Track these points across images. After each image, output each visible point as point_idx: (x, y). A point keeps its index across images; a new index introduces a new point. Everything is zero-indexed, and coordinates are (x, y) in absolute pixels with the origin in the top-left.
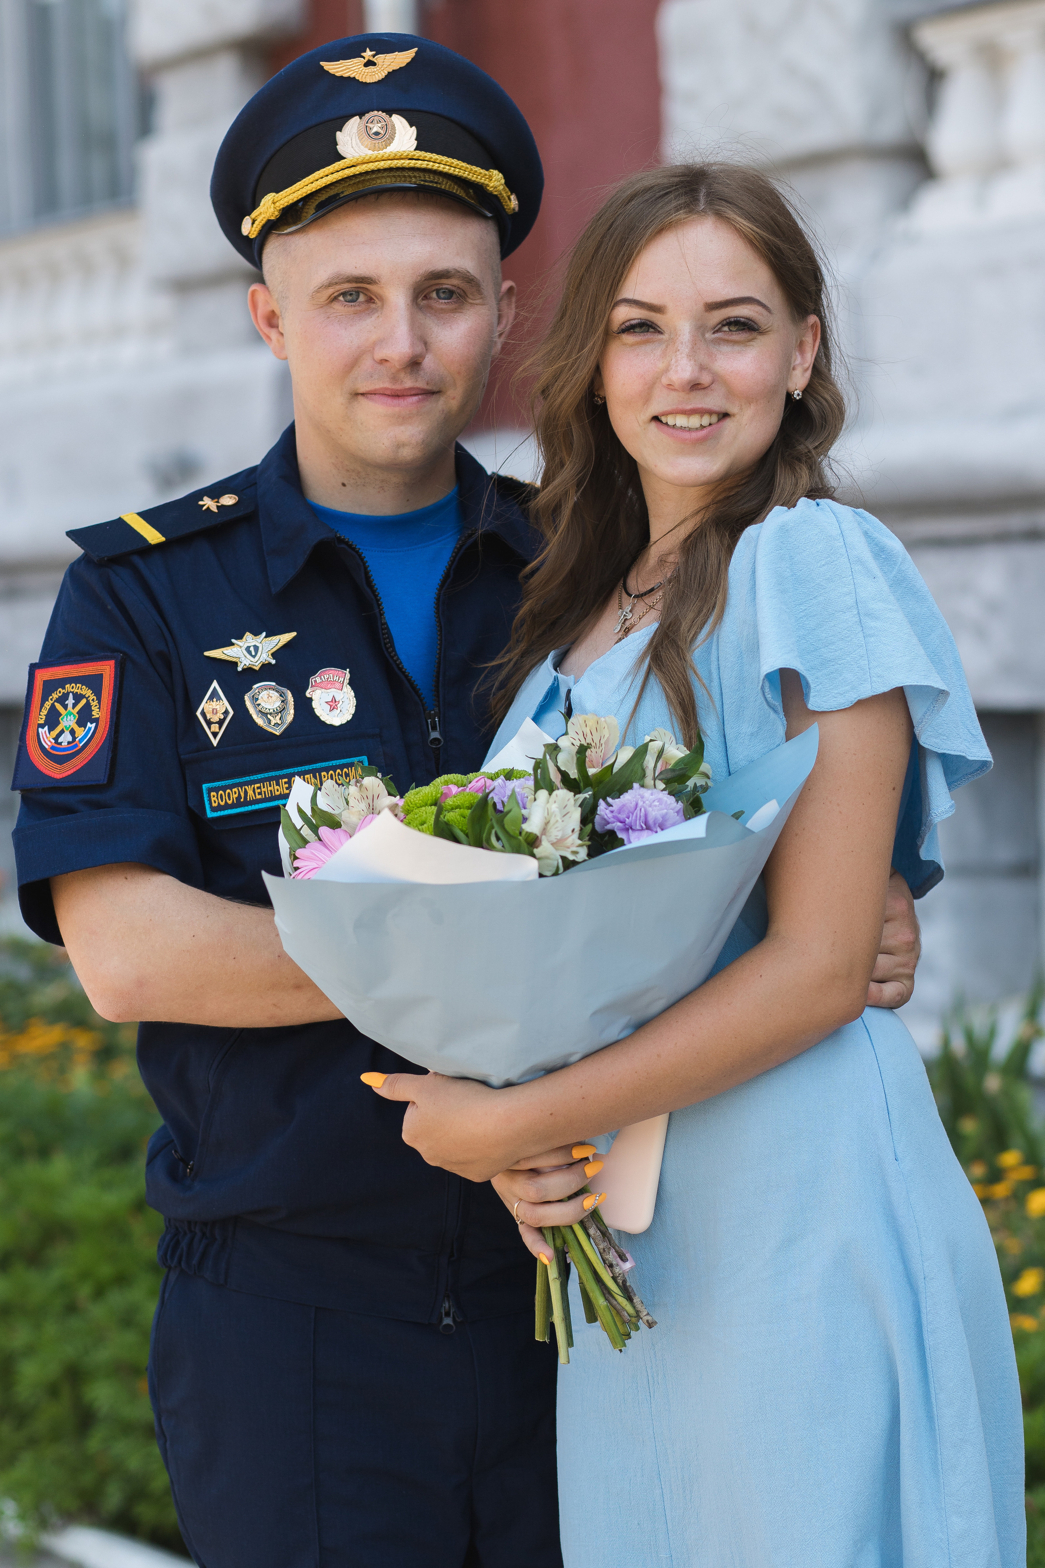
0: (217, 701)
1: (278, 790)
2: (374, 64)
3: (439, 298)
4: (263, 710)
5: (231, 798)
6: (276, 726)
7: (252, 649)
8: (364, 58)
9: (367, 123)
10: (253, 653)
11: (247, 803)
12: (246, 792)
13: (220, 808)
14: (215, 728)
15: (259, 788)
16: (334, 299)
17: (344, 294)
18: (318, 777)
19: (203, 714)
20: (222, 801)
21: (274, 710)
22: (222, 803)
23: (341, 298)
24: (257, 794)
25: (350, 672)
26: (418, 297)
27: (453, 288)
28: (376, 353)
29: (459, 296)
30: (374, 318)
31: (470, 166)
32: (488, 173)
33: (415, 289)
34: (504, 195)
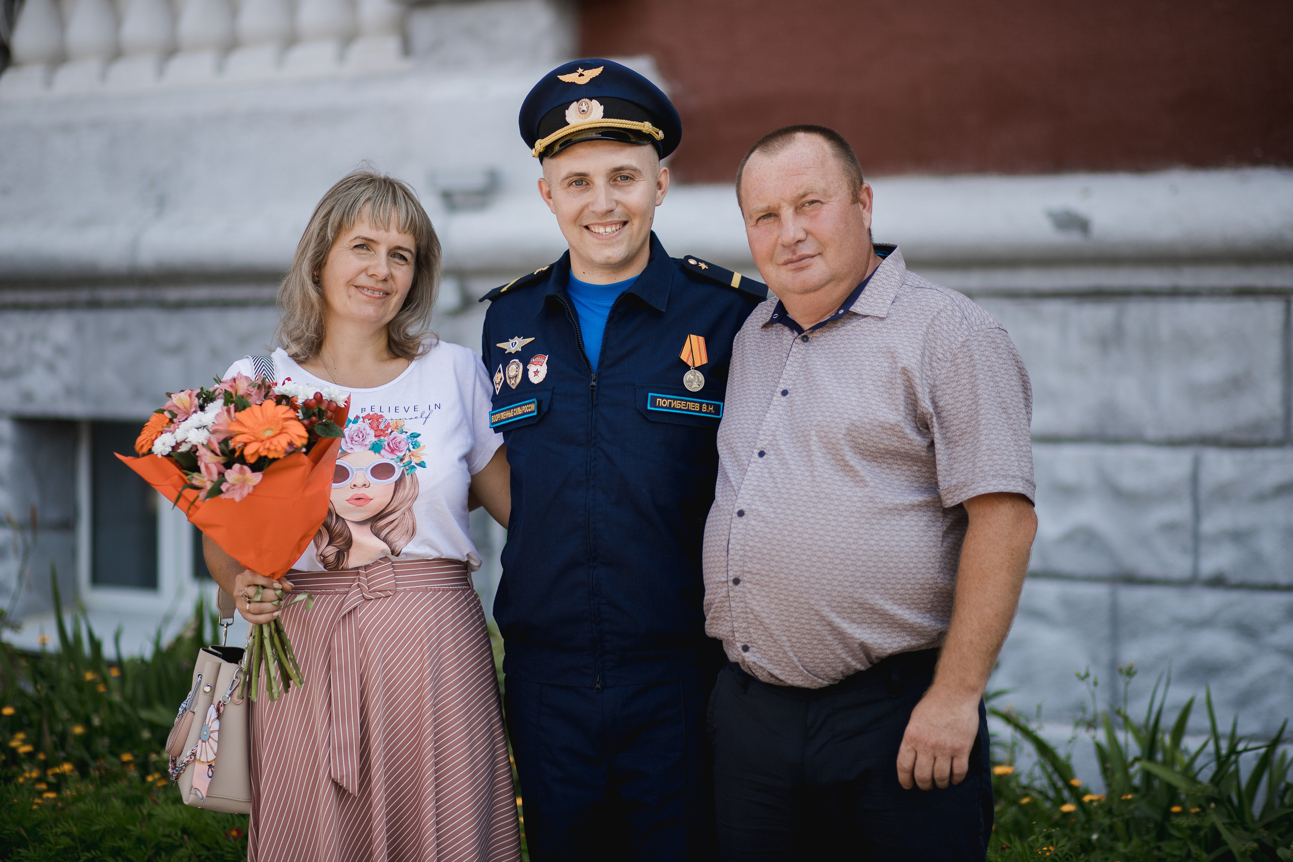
2: (583, 75)
3: (621, 180)
8: (578, 73)
9: (579, 105)
16: (570, 185)
17: (575, 182)
23: (574, 183)
26: (609, 181)
27: (627, 175)
28: (591, 208)
29: (631, 179)
30: (590, 191)
31: (632, 122)
32: (643, 124)
33: (607, 176)
34: (654, 132)
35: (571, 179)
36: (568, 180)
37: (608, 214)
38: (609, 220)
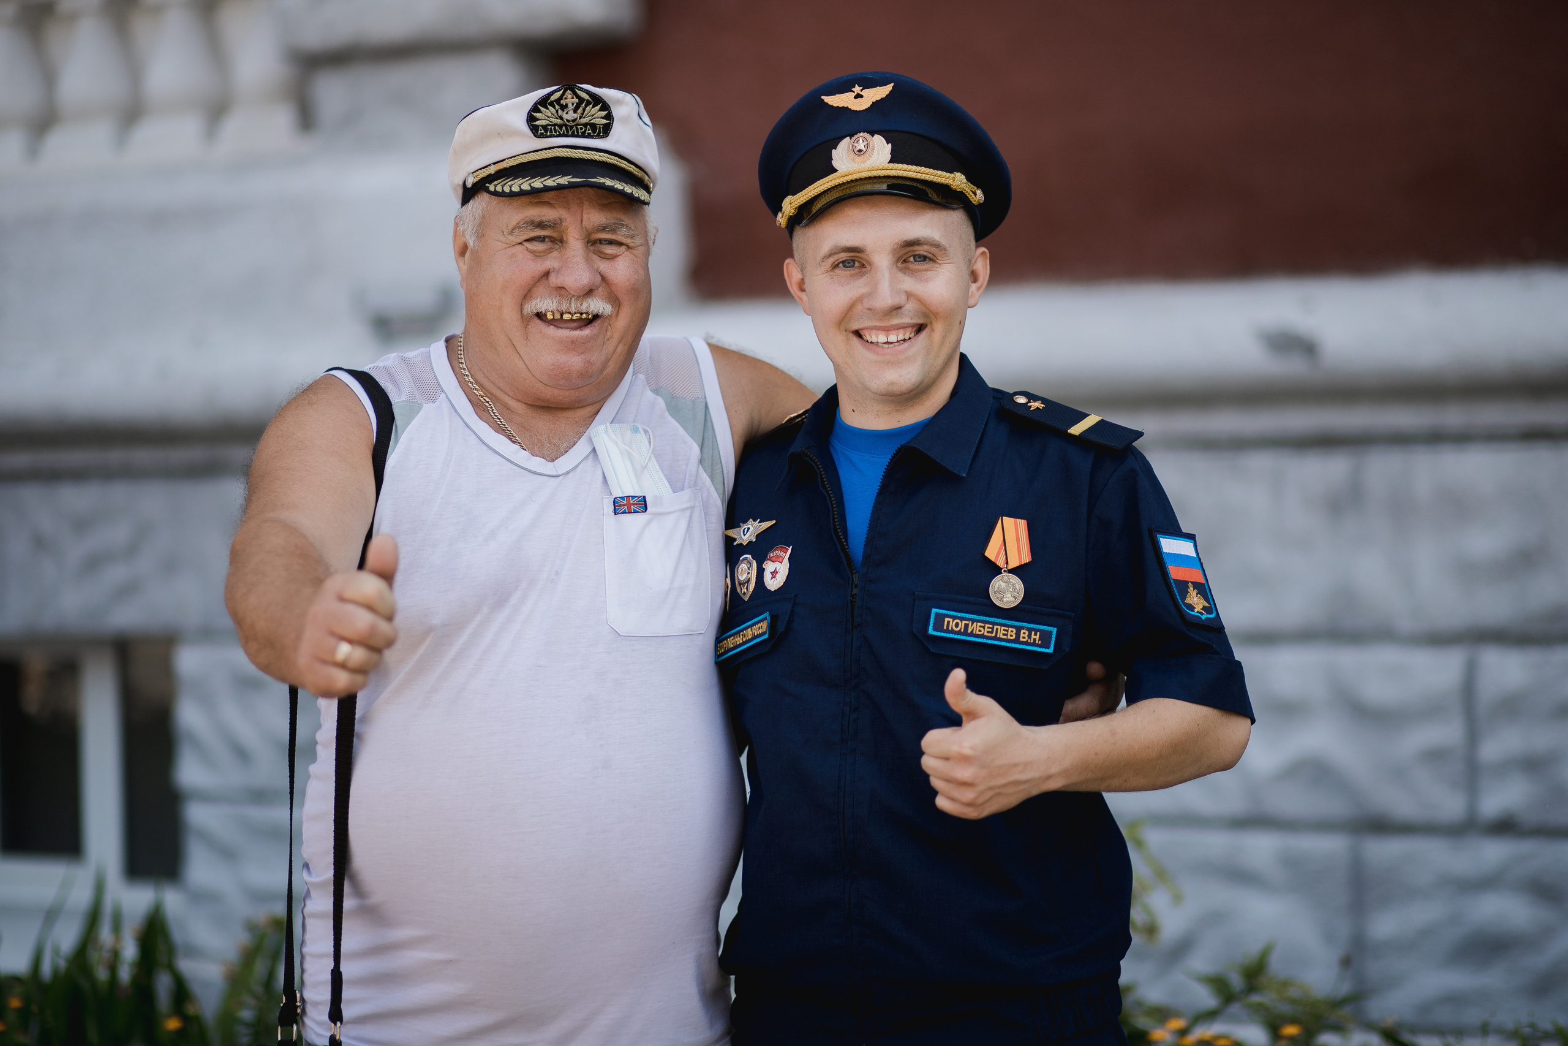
2: (861, 96)
3: (915, 261)
6: (744, 593)
7: (746, 530)
8: (854, 92)
9: (854, 143)
10: (745, 533)
16: (835, 266)
17: (843, 262)
23: (841, 265)
26: (897, 262)
27: (926, 253)
28: (867, 304)
29: (931, 259)
30: (864, 278)
31: (936, 172)
32: (952, 175)
33: (893, 255)
34: (969, 191)
35: (836, 257)
36: (831, 260)
37: (894, 313)
38: (896, 321)
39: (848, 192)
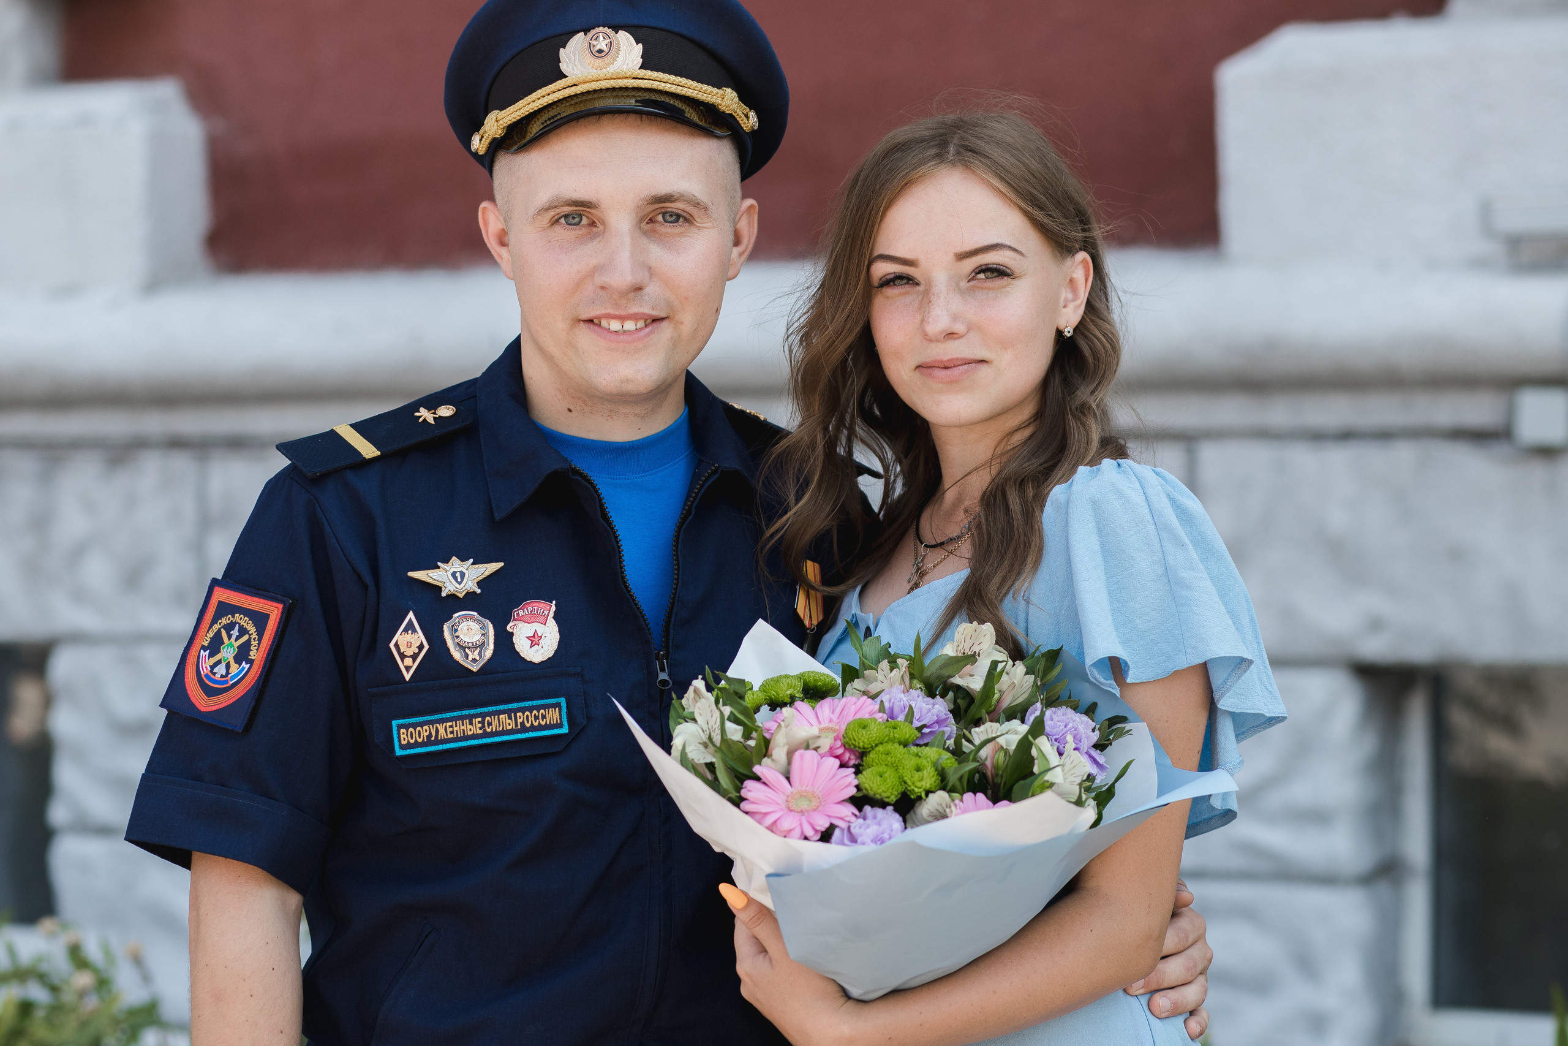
0: (412, 634)
1: (470, 730)
3: (665, 222)
4: (461, 643)
5: (422, 736)
6: (474, 661)
7: (458, 575)
9: (591, 40)
10: (459, 580)
11: (438, 742)
12: (437, 731)
13: (409, 746)
14: (408, 662)
15: (451, 726)
16: (555, 222)
17: (566, 216)
18: (513, 718)
19: (397, 645)
20: (412, 739)
21: (473, 644)
22: (412, 741)
23: (562, 221)
24: (448, 733)
25: (556, 605)
26: (641, 220)
27: (679, 212)
28: (600, 280)
29: (686, 220)
30: (595, 242)
31: (700, 85)
32: (720, 92)
33: (637, 213)
34: (740, 113)
35: (558, 211)
36: (551, 213)
37: (631, 295)
38: (635, 309)
39: (583, 108)
